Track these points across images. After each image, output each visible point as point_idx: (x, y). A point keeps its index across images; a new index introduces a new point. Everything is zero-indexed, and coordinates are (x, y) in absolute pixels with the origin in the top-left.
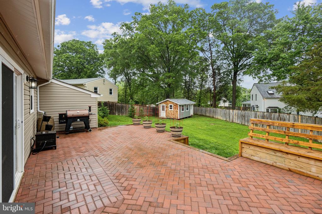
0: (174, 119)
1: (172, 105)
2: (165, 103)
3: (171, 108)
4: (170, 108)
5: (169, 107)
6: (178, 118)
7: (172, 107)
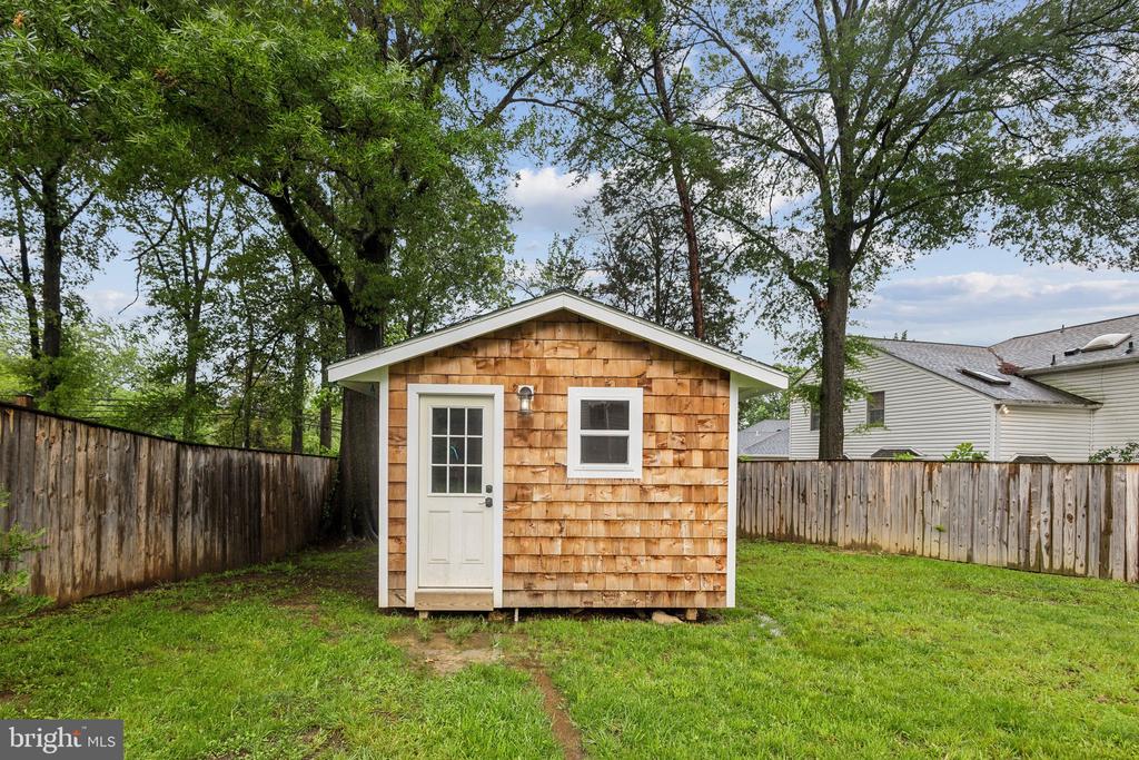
0: (647, 613)
1: (634, 397)
2: (493, 368)
3: (615, 451)
4: (594, 451)
5: (575, 433)
6: (717, 593)
7: (623, 423)
